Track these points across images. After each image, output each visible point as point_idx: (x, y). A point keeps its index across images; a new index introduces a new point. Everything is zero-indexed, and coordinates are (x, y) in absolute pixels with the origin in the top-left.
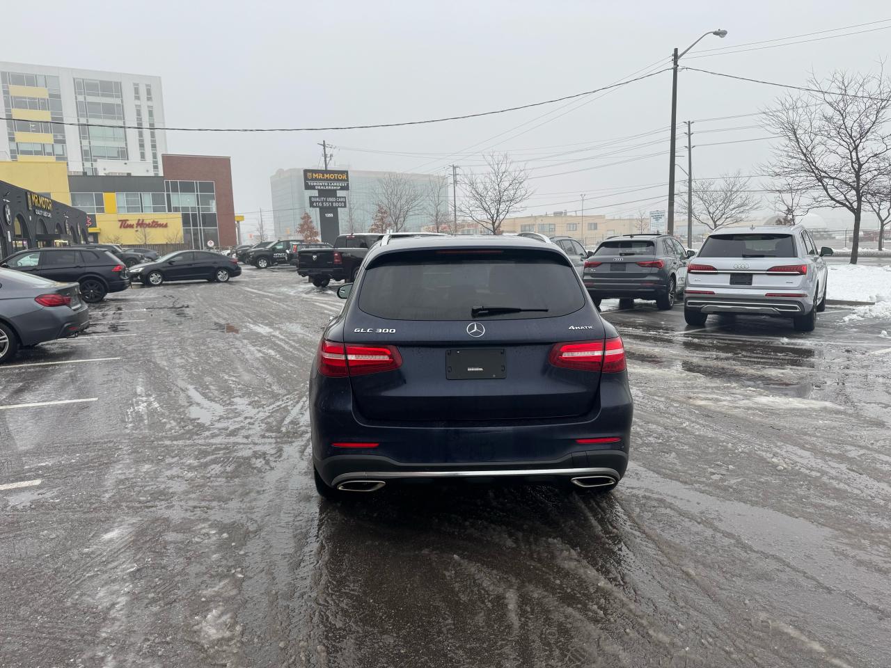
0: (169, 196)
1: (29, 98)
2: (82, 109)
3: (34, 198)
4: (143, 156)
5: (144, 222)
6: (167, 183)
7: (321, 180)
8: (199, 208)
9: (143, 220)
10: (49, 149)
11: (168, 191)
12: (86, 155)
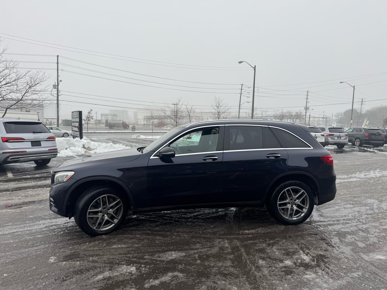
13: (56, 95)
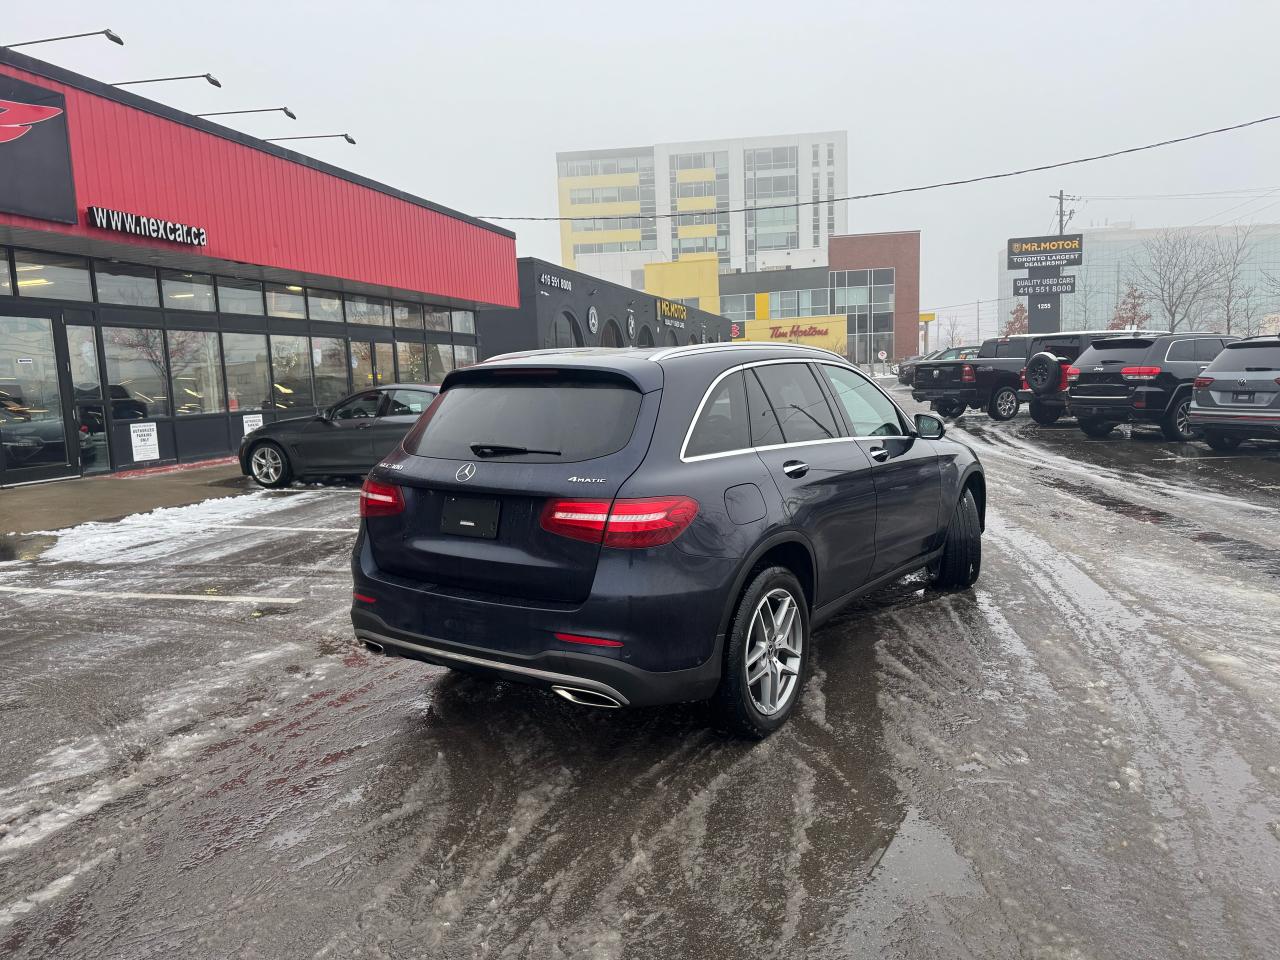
0: (832, 292)
1: (695, 183)
2: (753, 188)
3: (664, 306)
4: (816, 241)
5: (801, 329)
6: (832, 275)
7: (1035, 252)
8: (870, 306)
9: (799, 327)
10: (711, 244)
11: (832, 285)
12: (751, 247)
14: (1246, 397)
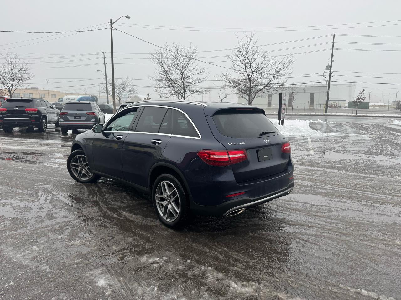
13: (328, 77)
14: (78, 118)
